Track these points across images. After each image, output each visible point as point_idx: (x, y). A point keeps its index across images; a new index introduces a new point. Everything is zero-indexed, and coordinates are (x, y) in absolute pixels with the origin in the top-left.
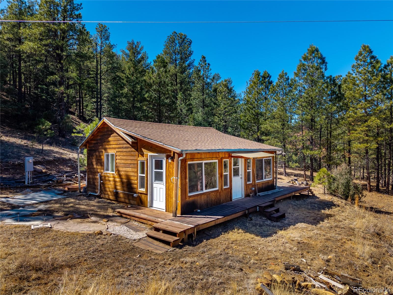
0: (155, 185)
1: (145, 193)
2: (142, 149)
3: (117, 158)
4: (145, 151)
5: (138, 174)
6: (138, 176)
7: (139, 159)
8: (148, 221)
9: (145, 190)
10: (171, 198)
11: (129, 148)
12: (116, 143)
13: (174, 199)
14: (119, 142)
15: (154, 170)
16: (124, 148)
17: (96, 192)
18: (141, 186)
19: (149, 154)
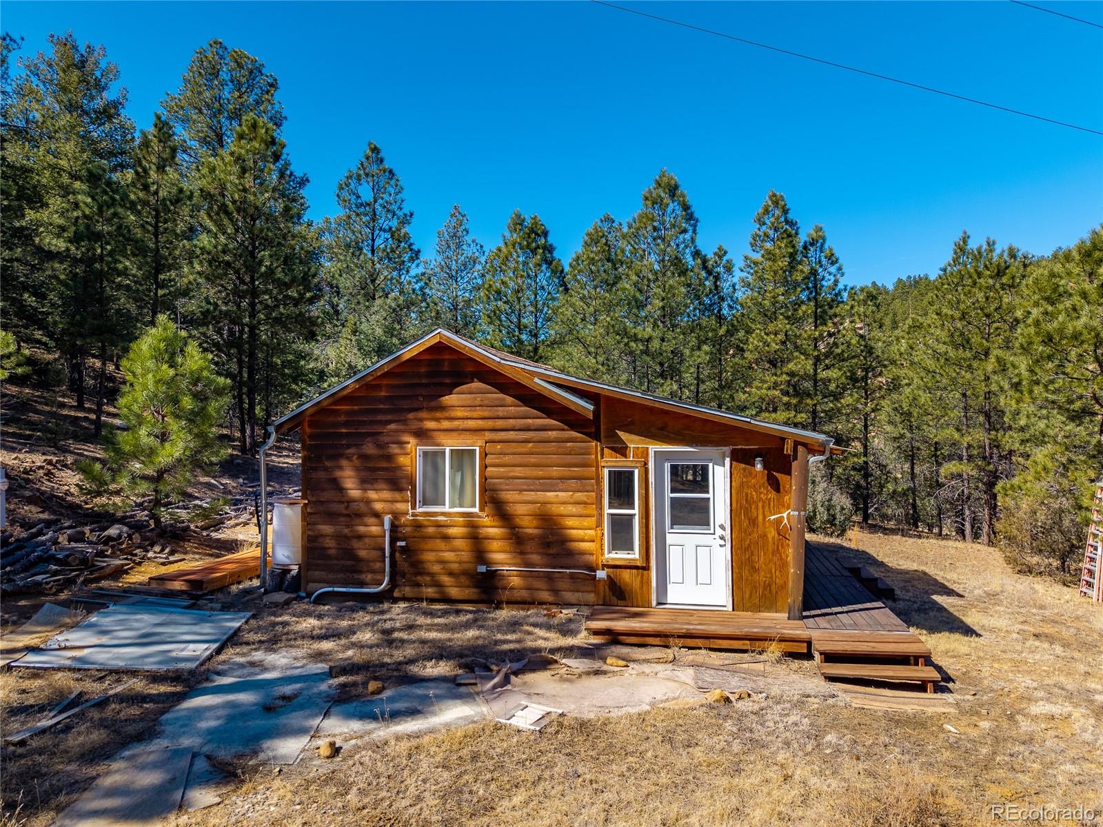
0: (670, 539)
1: (639, 564)
2: (620, 433)
3: (489, 460)
4: (633, 442)
5: (601, 508)
6: (601, 515)
7: (609, 463)
8: (752, 643)
9: (635, 555)
10: (755, 570)
11: (555, 431)
12: (486, 412)
13: (794, 572)
14: (501, 411)
15: (668, 495)
16: (527, 429)
17: (362, 584)
18: (615, 546)
19: (654, 448)
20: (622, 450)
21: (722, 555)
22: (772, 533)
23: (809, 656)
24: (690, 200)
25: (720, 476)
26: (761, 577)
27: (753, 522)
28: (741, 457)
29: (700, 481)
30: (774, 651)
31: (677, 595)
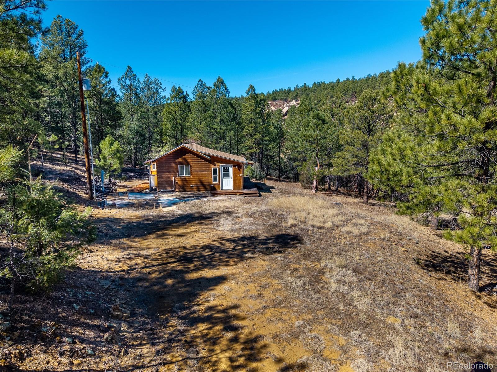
0: (223, 179)
2: (215, 162)
3: (192, 167)
4: (217, 164)
5: (212, 175)
7: (213, 167)
8: (235, 193)
9: (218, 182)
10: (236, 183)
11: (204, 162)
12: (191, 159)
13: (242, 183)
14: (194, 159)
15: (223, 172)
16: (199, 162)
17: (166, 189)
18: (214, 181)
19: (220, 165)
20: (215, 165)
21: (231, 182)
22: (239, 178)
23: (243, 195)
24: (227, 85)
25: (231, 169)
26: (237, 185)
27: (236, 176)
28: (234, 166)
29: (228, 170)
30: (238, 194)
31: (224, 188)
